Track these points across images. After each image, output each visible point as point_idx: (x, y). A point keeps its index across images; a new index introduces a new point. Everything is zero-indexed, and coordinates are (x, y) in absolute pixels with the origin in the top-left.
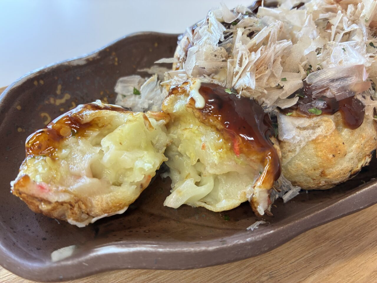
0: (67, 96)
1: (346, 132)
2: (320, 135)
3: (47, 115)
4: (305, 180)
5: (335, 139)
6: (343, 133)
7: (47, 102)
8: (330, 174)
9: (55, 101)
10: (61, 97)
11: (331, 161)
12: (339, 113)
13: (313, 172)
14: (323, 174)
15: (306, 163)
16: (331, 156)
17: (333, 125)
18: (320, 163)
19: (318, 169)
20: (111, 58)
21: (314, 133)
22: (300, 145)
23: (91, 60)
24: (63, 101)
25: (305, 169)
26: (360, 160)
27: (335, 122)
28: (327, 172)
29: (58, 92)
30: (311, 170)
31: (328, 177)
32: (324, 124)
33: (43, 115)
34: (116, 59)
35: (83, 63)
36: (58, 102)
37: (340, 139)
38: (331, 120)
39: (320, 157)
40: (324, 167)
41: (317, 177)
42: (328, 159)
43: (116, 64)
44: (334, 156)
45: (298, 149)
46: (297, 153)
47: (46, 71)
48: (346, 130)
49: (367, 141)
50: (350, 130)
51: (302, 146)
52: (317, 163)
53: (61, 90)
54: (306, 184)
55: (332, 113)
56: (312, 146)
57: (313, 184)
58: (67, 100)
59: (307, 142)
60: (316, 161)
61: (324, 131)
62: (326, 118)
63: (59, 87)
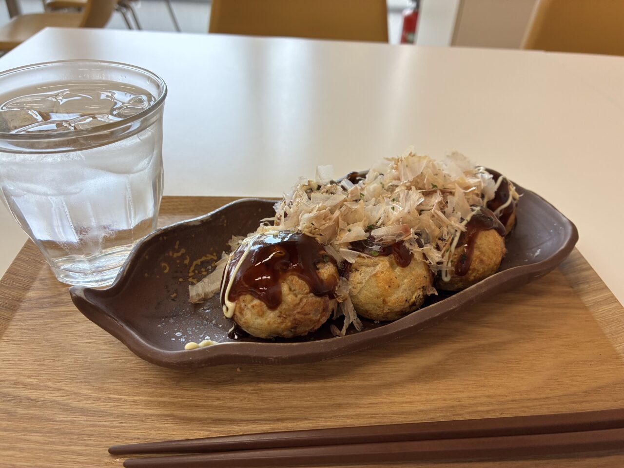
0: (183, 251)
1: (398, 270)
2: (378, 271)
3: (166, 265)
4: (373, 308)
5: (390, 274)
6: (396, 270)
7: (167, 255)
8: (389, 302)
9: (173, 254)
10: (178, 252)
11: (387, 290)
12: (392, 256)
13: (376, 299)
14: (384, 302)
15: (371, 293)
16: (387, 287)
17: (387, 264)
18: (380, 292)
19: (380, 297)
20: (221, 220)
21: (375, 269)
22: (365, 279)
23: (205, 221)
24: (179, 254)
25: (371, 297)
26: (413, 293)
27: (389, 261)
28: (387, 299)
29: (177, 247)
30: (375, 298)
31: (389, 304)
32: (381, 263)
33: (163, 264)
34: (225, 221)
35: (198, 223)
36: (176, 255)
37: (393, 274)
38: (386, 260)
39: (380, 287)
40: (384, 295)
41: (381, 304)
42: (385, 288)
43: (225, 225)
44: (389, 286)
45: (364, 282)
46: (363, 285)
47: (169, 229)
48: (398, 267)
49: (417, 278)
50: (402, 268)
51: (366, 279)
52: (378, 292)
53: (179, 245)
54: (374, 312)
55: (386, 255)
56: (374, 279)
57: (380, 312)
58: (183, 254)
59: (370, 276)
60: (377, 291)
61: (381, 268)
62: (382, 258)
63: (178, 242)
